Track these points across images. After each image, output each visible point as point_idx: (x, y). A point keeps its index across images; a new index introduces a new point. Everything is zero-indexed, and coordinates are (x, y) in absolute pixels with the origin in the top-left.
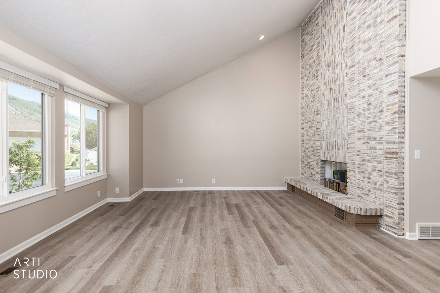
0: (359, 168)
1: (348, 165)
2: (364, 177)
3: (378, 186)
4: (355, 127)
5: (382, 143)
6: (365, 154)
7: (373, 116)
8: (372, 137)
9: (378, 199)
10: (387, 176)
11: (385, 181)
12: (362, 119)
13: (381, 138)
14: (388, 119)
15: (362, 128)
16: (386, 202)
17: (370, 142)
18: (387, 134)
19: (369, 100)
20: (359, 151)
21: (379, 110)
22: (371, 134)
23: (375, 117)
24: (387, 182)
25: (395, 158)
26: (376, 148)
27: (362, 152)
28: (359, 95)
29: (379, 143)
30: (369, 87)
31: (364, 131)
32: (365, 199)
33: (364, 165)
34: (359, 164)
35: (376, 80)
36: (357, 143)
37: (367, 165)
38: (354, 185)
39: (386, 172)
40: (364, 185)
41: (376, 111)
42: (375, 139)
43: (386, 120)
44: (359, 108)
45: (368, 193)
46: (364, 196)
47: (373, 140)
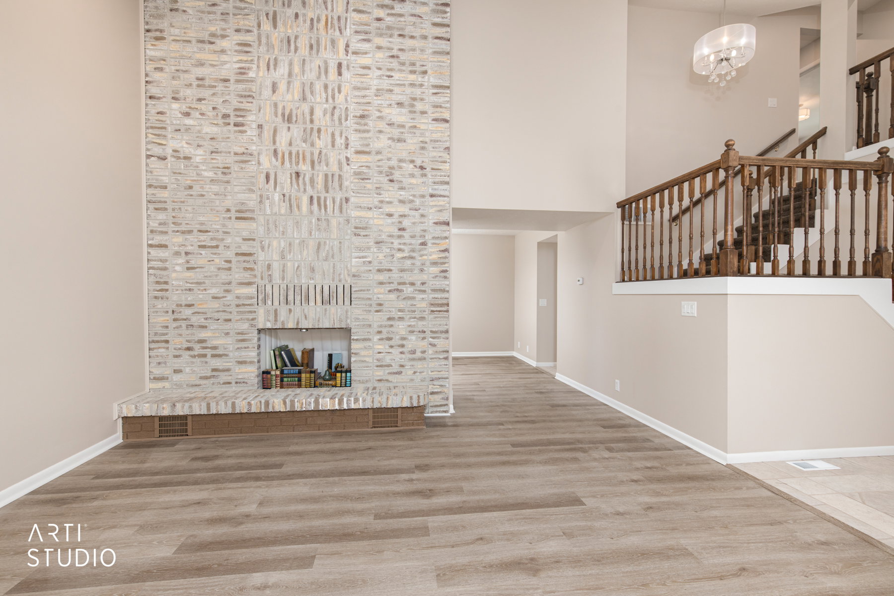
0: (380, 332)
1: (352, 331)
2: (391, 347)
3: (418, 354)
4: (370, 262)
5: (424, 291)
6: (393, 309)
7: (410, 250)
8: (407, 282)
9: (418, 374)
10: (433, 338)
11: (430, 344)
12: (388, 250)
13: (423, 284)
14: (435, 257)
15: (386, 265)
16: (432, 373)
17: (405, 289)
18: (433, 278)
19: (400, 222)
20: (380, 305)
21: (420, 241)
22: (405, 277)
23: (413, 251)
24: (434, 345)
25: (445, 311)
26: (414, 298)
27: (387, 306)
28: (380, 208)
29: (419, 291)
30: (402, 202)
31: (390, 270)
32: (393, 381)
33: (391, 326)
34: (381, 326)
35: (414, 196)
36: (375, 291)
37: (398, 326)
38: (370, 365)
39: (432, 332)
40: (391, 360)
41: (413, 241)
42: (412, 284)
43: (431, 258)
44: (381, 231)
45: (399, 370)
46: (390, 378)
47: (408, 286)
